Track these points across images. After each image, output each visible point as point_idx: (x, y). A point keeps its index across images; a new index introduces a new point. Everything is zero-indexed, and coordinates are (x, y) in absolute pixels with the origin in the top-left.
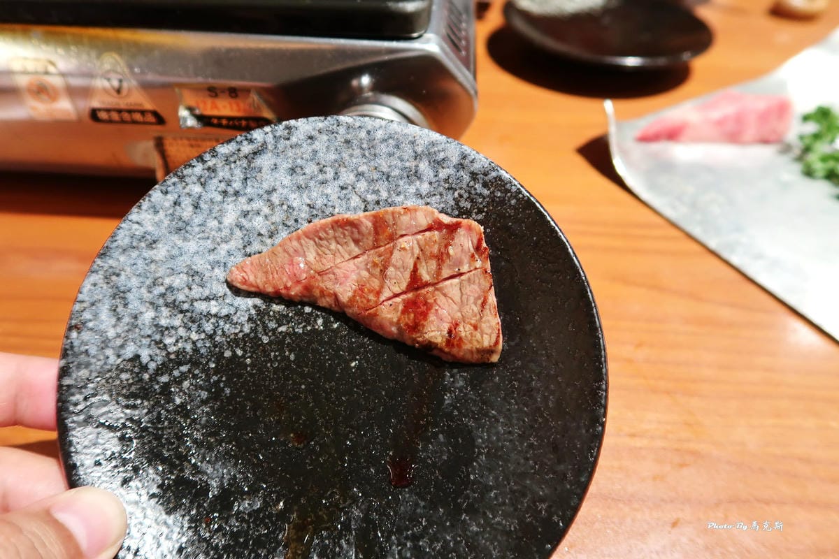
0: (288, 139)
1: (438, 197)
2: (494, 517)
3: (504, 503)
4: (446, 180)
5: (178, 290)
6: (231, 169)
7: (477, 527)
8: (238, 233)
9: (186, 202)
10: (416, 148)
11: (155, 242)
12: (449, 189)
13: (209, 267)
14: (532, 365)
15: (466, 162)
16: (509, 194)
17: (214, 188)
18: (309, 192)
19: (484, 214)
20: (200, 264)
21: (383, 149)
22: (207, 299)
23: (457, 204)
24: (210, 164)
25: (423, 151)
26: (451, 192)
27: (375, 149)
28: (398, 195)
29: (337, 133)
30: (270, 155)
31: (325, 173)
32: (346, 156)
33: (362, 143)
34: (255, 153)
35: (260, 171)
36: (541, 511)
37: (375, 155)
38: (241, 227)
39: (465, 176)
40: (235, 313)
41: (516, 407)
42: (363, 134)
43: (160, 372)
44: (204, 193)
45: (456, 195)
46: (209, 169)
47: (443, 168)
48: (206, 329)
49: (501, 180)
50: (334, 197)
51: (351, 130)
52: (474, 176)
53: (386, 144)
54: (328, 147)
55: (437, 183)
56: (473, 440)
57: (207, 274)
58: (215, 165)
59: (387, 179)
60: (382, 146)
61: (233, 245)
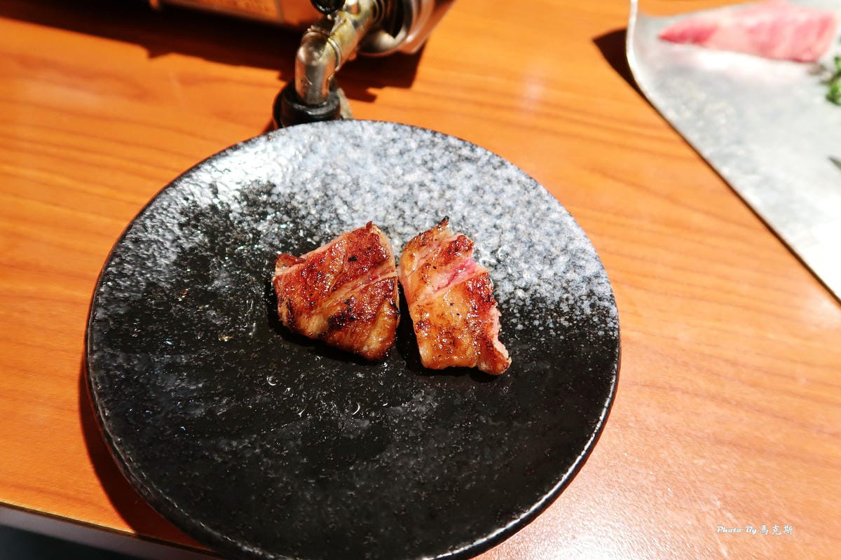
0: (495, 169)
1: (551, 287)
2: (330, 506)
3: (348, 507)
4: (568, 282)
5: (337, 181)
6: (444, 153)
7: (311, 497)
8: (406, 190)
9: (400, 145)
10: (570, 244)
11: (358, 146)
12: (564, 288)
13: (368, 189)
14: (487, 450)
15: (595, 281)
16: (603, 325)
17: (423, 154)
18: (473, 209)
19: (571, 324)
20: (365, 183)
21: (547, 227)
22: (345, 203)
23: (559, 303)
24: (436, 140)
25: (572, 250)
26: (563, 291)
27: (542, 222)
28: (525, 262)
29: (528, 192)
30: (475, 167)
31: (495, 208)
32: (519, 210)
33: (537, 211)
34: (467, 159)
35: (458, 171)
36: (366, 540)
37: (538, 226)
38: (411, 188)
39: (584, 289)
40: (349, 225)
41: (441, 463)
42: (544, 207)
43: (273, 205)
44: (414, 151)
45: (565, 296)
46: (433, 141)
47: (575, 271)
48: (324, 215)
49: (608, 312)
50: (483, 226)
51: (539, 198)
52: (591, 294)
53: (552, 225)
54: (513, 195)
55: (560, 278)
56: (384, 450)
57: (362, 191)
58: (438, 143)
59: (529, 247)
60: (549, 224)
61: (394, 192)
